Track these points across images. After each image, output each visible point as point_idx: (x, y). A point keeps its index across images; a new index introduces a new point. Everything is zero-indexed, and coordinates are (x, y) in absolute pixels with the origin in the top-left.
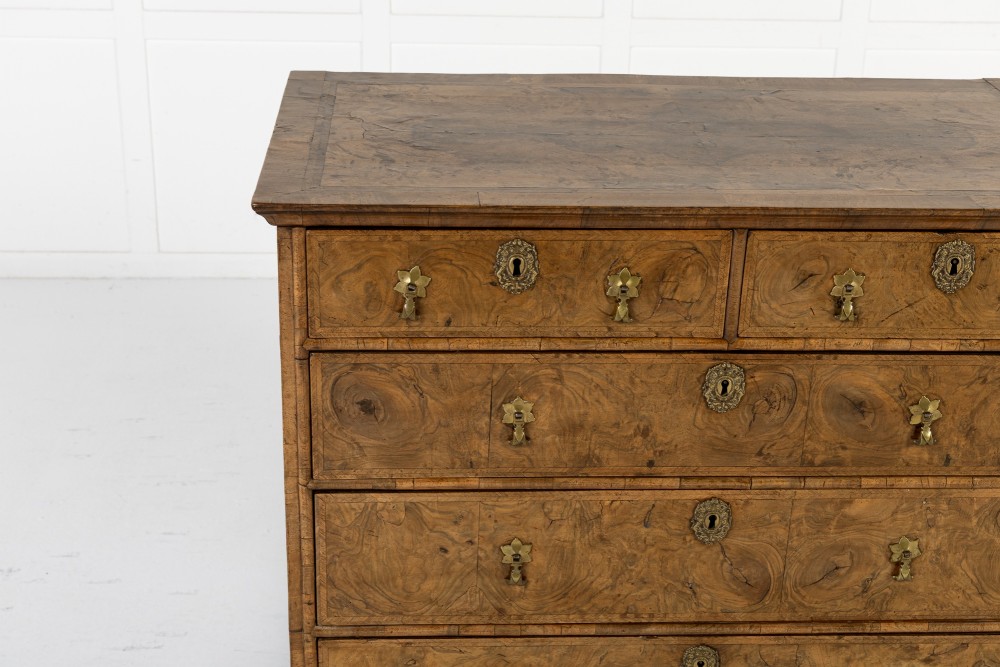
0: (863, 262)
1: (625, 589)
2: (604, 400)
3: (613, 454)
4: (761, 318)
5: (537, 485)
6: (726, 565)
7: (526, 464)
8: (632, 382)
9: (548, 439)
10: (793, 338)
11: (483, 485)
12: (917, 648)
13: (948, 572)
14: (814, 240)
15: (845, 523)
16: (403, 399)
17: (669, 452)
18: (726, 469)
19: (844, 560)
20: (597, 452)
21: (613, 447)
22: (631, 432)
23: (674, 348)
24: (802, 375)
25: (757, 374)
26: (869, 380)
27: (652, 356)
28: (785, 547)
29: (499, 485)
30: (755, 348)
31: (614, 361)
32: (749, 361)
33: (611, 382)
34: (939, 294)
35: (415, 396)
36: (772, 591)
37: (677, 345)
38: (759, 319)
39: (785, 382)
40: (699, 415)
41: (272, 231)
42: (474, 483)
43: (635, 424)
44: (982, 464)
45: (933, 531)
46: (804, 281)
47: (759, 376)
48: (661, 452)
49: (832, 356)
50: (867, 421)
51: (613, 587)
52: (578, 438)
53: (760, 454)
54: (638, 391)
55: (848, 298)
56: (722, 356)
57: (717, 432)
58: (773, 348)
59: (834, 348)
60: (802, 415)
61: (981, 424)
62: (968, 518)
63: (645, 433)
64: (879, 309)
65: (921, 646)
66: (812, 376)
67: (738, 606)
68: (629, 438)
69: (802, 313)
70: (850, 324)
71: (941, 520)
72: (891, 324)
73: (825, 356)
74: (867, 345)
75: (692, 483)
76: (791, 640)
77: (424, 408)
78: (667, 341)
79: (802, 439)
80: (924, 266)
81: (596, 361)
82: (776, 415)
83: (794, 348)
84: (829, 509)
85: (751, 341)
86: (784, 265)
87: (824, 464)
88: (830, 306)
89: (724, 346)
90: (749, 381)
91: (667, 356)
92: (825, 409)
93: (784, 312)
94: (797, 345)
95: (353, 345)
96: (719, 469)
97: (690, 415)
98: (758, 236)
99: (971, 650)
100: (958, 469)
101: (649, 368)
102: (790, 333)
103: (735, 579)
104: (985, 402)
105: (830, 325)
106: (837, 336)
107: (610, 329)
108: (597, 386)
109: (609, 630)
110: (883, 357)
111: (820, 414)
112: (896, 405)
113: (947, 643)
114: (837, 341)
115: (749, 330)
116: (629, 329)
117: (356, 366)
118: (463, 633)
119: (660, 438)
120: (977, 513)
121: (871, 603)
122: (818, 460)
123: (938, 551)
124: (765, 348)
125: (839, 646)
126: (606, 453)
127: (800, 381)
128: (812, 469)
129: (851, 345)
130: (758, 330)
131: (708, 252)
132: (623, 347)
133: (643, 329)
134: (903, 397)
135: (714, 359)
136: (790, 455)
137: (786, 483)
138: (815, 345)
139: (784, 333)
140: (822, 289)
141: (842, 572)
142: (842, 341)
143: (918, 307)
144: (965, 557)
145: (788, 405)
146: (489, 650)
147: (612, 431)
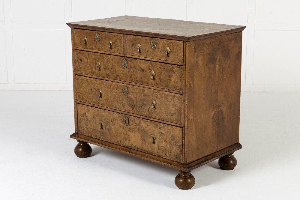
0: (141, 42)
1: (115, 102)
5: (102, 78)
6: (128, 100)
7: (100, 74)
8: (113, 61)
9: (103, 70)
10: (133, 55)
11: (95, 77)
12: (157, 125)
13: (161, 109)
15: (144, 95)
16: (85, 60)
18: (126, 80)
19: (145, 103)
22: (113, 71)
24: (135, 63)
25: (128, 62)
26: (143, 65)
27: (115, 56)
28: (136, 98)
29: (97, 77)
31: (110, 56)
32: (127, 59)
33: (110, 60)
34: (152, 49)
35: (86, 59)
36: (135, 108)
37: (118, 54)
38: (128, 51)
39: (133, 64)
40: (122, 69)
41: (70, 28)
42: (94, 77)
43: (114, 69)
44: (163, 86)
45: (158, 99)
46: (133, 45)
48: (117, 75)
49: (139, 60)
50: (145, 74)
51: (113, 101)
52: (107, 71)
53: (130, 78)
54: (114, 63)
56: (123, 57)
57: (124, 72)
60: (136, 71)
61: (162, 77)
62: (162, 98)
63: (115, 71)
64: (144, 51)
65: (158, 125)
67: (130, 109)
70: (140, 54)
71: (158, 97)
72: (146, 55)
74: (143, 58)
75: (121, 82)
76: (139, 118)
77: (88, 61)
78: (116, 54)
79: (136, 76)
80: (149, 44)
81: (108, 56)
82: (132, 70)
84: (142, 91)
85: (127, 55)
86: (130, 42)
87: (140, 82)
89: (124, 55)
91: (117, 56)
93: (131, 50)
94: (133, 57)
95: (79, 49)
98: (127, 36)
99: (166, 128)
100: (159, 86)
101: (115, 58)
103: (130, 103)
104: (161, 73)
105: (137, 54)
108: (108, 61)
109: (113, 110)
111: (138, 71)
112: (148, 71)
113: (162, 125)
114: (139, 57)
117: (80, 53)
118: (94, 106)
119: (117, 72)
120: (164, 96)
121: (150, 113)
122: (139, 80)
123: (159, 104)
124: (129, 57)
125: (146, 122)
126: (110, 74)
128: (138, 82)
129: (141, 58)
130: (128, 53)
131: (121, 38)
132: (111, 54)
133: (113, 51)
134: (149, 70)
136: (135, 79)
137: (134, 84)
138: (136, 57)
141: (145, 105)
143: (149, 52)
144: (163, 106)
146: (98, 110)
147: (111, 70)
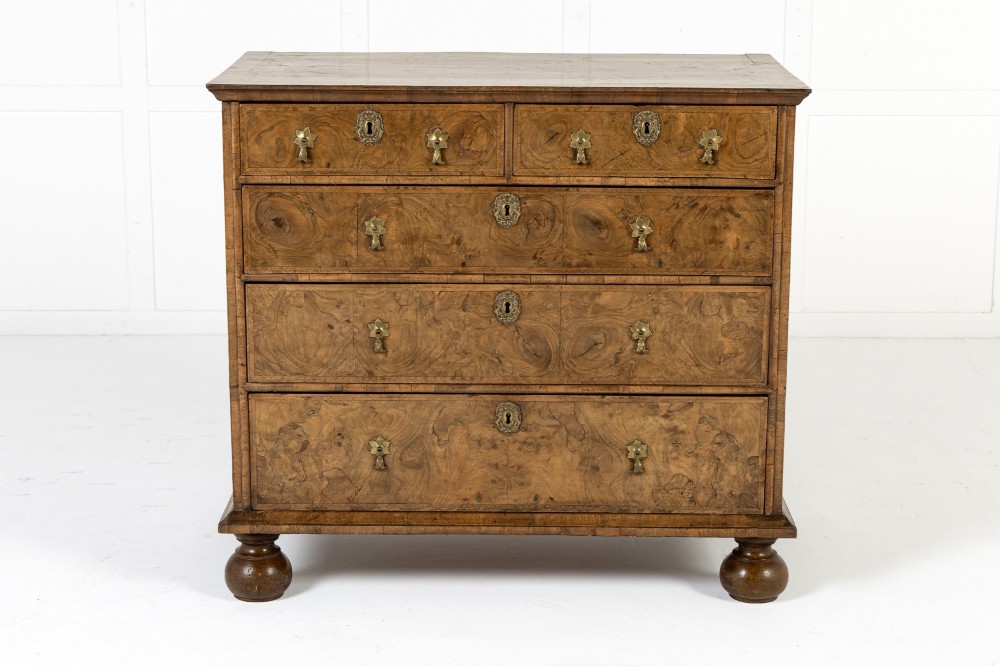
0: (589, 125)
1: (452, 358)
2: (430, 219)
3: (438, 258)
5: (391, 279)
6: (520, 340)
7: (382, 264)
8: (448, 207)
9: (396, 246)
10: (549, 176)
11: (355, 278)
12: (658, 406)
13: (673, 349)
14: (556, 110)
15: (598, 310)
16: (302, 218)
17: (475, 256)
18: (513, 268)
19: (599, 337)
20: (428, 255)
21: (438, 252)
22: (449, 242)
23: (472, 183)
24: (556, 202)
25: (528, 201)
26: (601, 206)
27: (459, 188)
28: (559, 328)
29: (364, 278)
30: (524, 183)
31: (435, 191)
32: (522, 192)
33: (434, 206)
34: (640, 147)
35: (309, 215)
36: (553, 362)
37: (475, 180)
38: (526, 163)
39: (546, 206)
40: (493, 230)
41: (219, 104)
42: (348, 277)
43: (451, 236)
44: (684, 266)
45: (658, 317)
46: (552, 138)
47: (529, 203)
48: (470, 256)
49: (576, 189)
50: (603, 235)
51: (445, 356)
52: (415, 246)
53: (535, 257)
54: (453, 212)
55: (580, 149)
56: (504, 188)
57: (506, 242)
58: (537, 183)
59: (576, 183)
60: (560, 230)
61: (680, 238)
62: (681, 307)
63: (458, 242)
64: (602, 156)
65: (660, 404)
66: (564, 202)
67: (531, 371)
68: (448, 246)
69: (553, 160)
70: (585, 167)
71: (663, 309)
72: (611, 167)
73: (571, 189)
74: (597, 181)
75: (491, 279)
76: (570, 398)
77: (314, 223)
78: (467, 178)
79: (562, 247)
80: (628, 128)
81: (423, 191)
82: (543, 230)
83: (550, 183)
84: (586, 299)
85: (522, 178)
86: (539, 127)
87: (578, 266)
88: (570, 155)
89: (504, 181)
90: (523, 206)
91: (469, 188)
92: (575, 227)
93: (541, 159)
94: (552, 181)
95: (268, 180)
96: (509, 269)
97: (487, 229)
98: (521, 108)
99: (695, 408)
100: (668, 270)
101: (458, 197)
102: (547, 173)
103: (527, 351)
104: (680, 222)
105: (570, 167)
106: (576, 175)
107: (431, 170)
108: (425, 209)
109: (444, 389)
110: (609, 189)
111: (572, 230)
112: (621, 224)
113: (678, 402)
114: (577, 179)
115: (520, 171)
116: (443, 170)
117: (271, 194)
118: (345, 389)
119: (468, 247)
120: (687, 303)
121: (622, 370)
122: (575, 262)
123: (663, 332)
124: (531, 183)
125: (605, 403)
126: (433, 257)
127: (556, 206)
128: (570, 269)
129: (587, 181)
130: (526, 171)
131: (489, 118)
132: (440, 182)
133: (452, 169)
134: (625, 218)
135: (499, 191)
136: (555, 259)
137: (553, 279)
138: (564, 181)
139: (543, 173)
140: (564, 143)
141: (600, 347)
142: (581, 179)
143: (627, 155)
144: (683, 337)
145: (550, 224)
146: (364, 403)
147: (437, 241)
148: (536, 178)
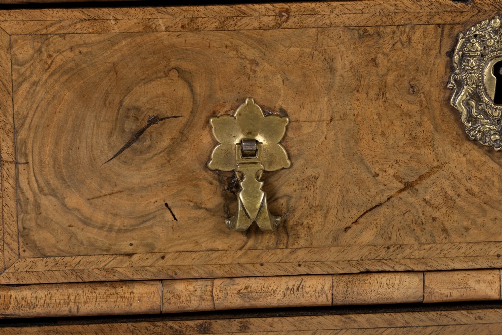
0: (277, 81)
4: (45, 234)
10: (133, 281)
46: (138, 134)
49: (236, 323)
55: (250, 171)
58: (87, 309)
59: (236, 302)
69: (145, 218)
70: (268, 240)
72: (368, 236)
80: (430, 86)
83: (137, 307)
85: (27, 293)
86: (84, 96)
88: (211, 198)
93: (99, 217)
102: (123, 270)
105: (219, 244)
106: (237, 271)
110: (362, 319)
114: (241, 284)
115: (21, 265)
124: (64, 311)
130: (40, 265)
138: (189, 296)
139: (112, 270)
140: (188, 156)
142: (254, 284)
143: (429, 190)
148: (83, 293)
